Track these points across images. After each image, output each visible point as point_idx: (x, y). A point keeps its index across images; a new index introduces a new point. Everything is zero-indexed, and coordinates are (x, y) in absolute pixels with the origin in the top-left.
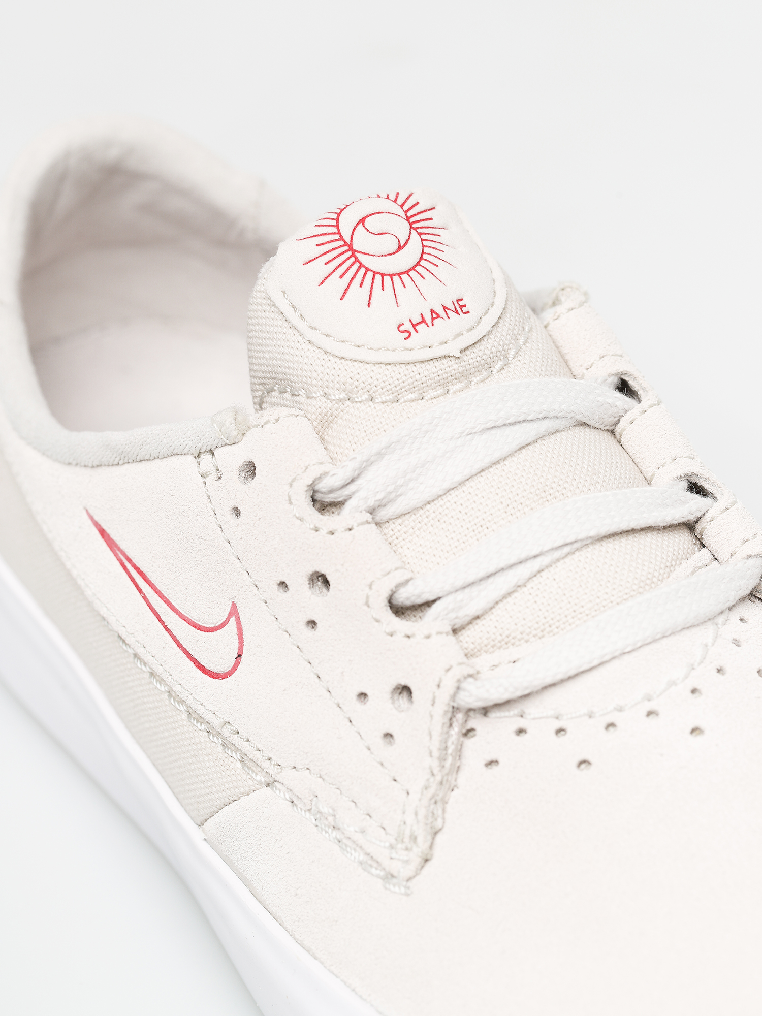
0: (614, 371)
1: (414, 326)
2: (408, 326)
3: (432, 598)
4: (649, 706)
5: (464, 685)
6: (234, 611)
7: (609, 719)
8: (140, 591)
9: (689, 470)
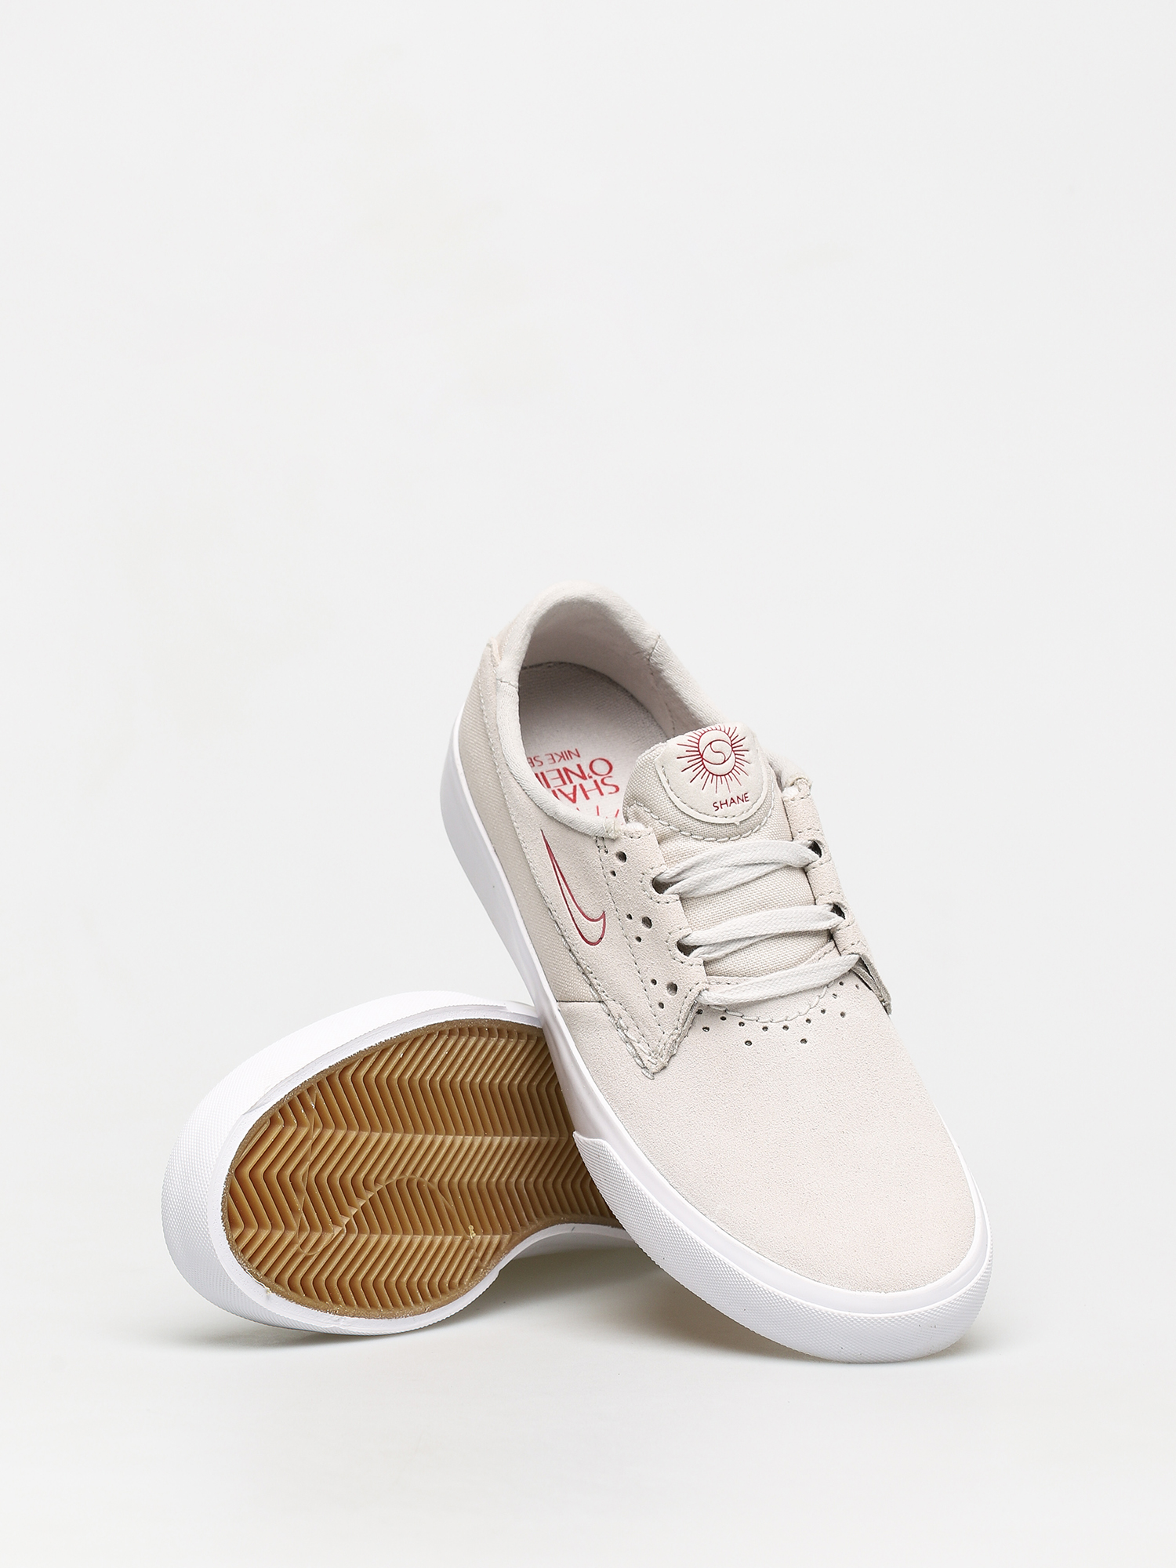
0: (812, 838)
1: (721, 805)
2: (718, 804)
3: (698, 945)
4: (786, 1023)
5: (703, 994)
6: (604, 916)
7: (765, 1025)
8: (560, 884)
9: (835, 901)
